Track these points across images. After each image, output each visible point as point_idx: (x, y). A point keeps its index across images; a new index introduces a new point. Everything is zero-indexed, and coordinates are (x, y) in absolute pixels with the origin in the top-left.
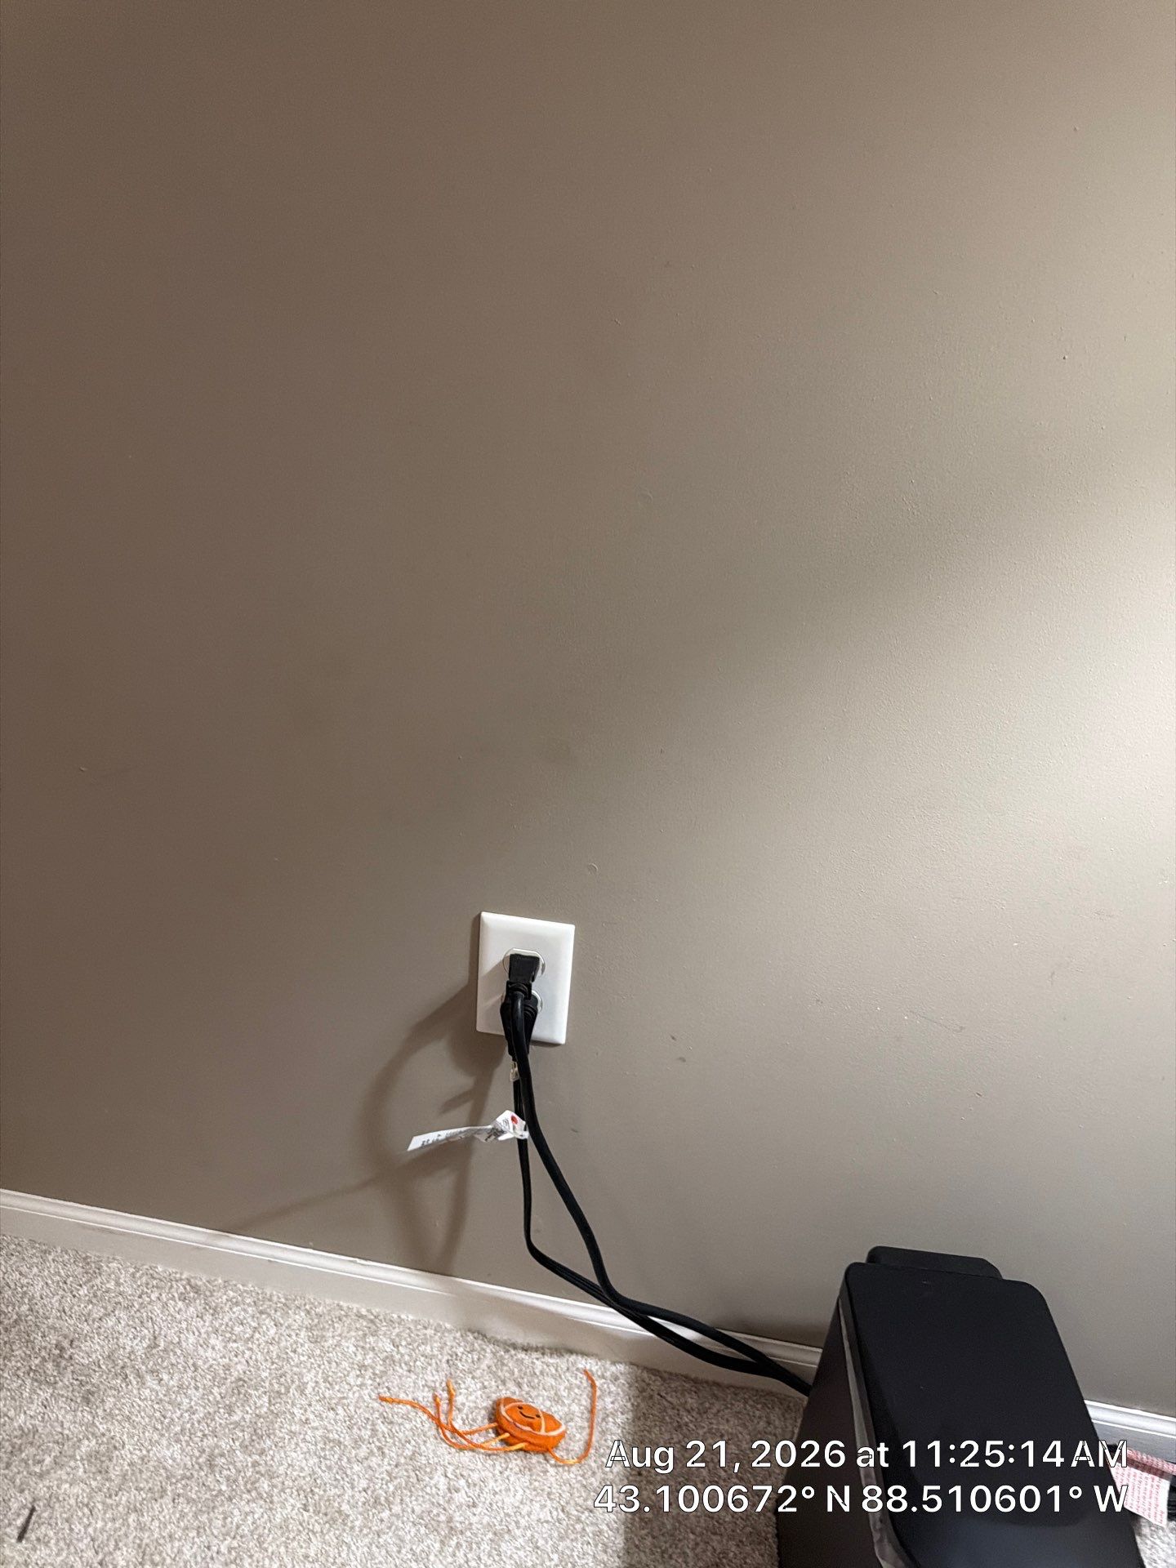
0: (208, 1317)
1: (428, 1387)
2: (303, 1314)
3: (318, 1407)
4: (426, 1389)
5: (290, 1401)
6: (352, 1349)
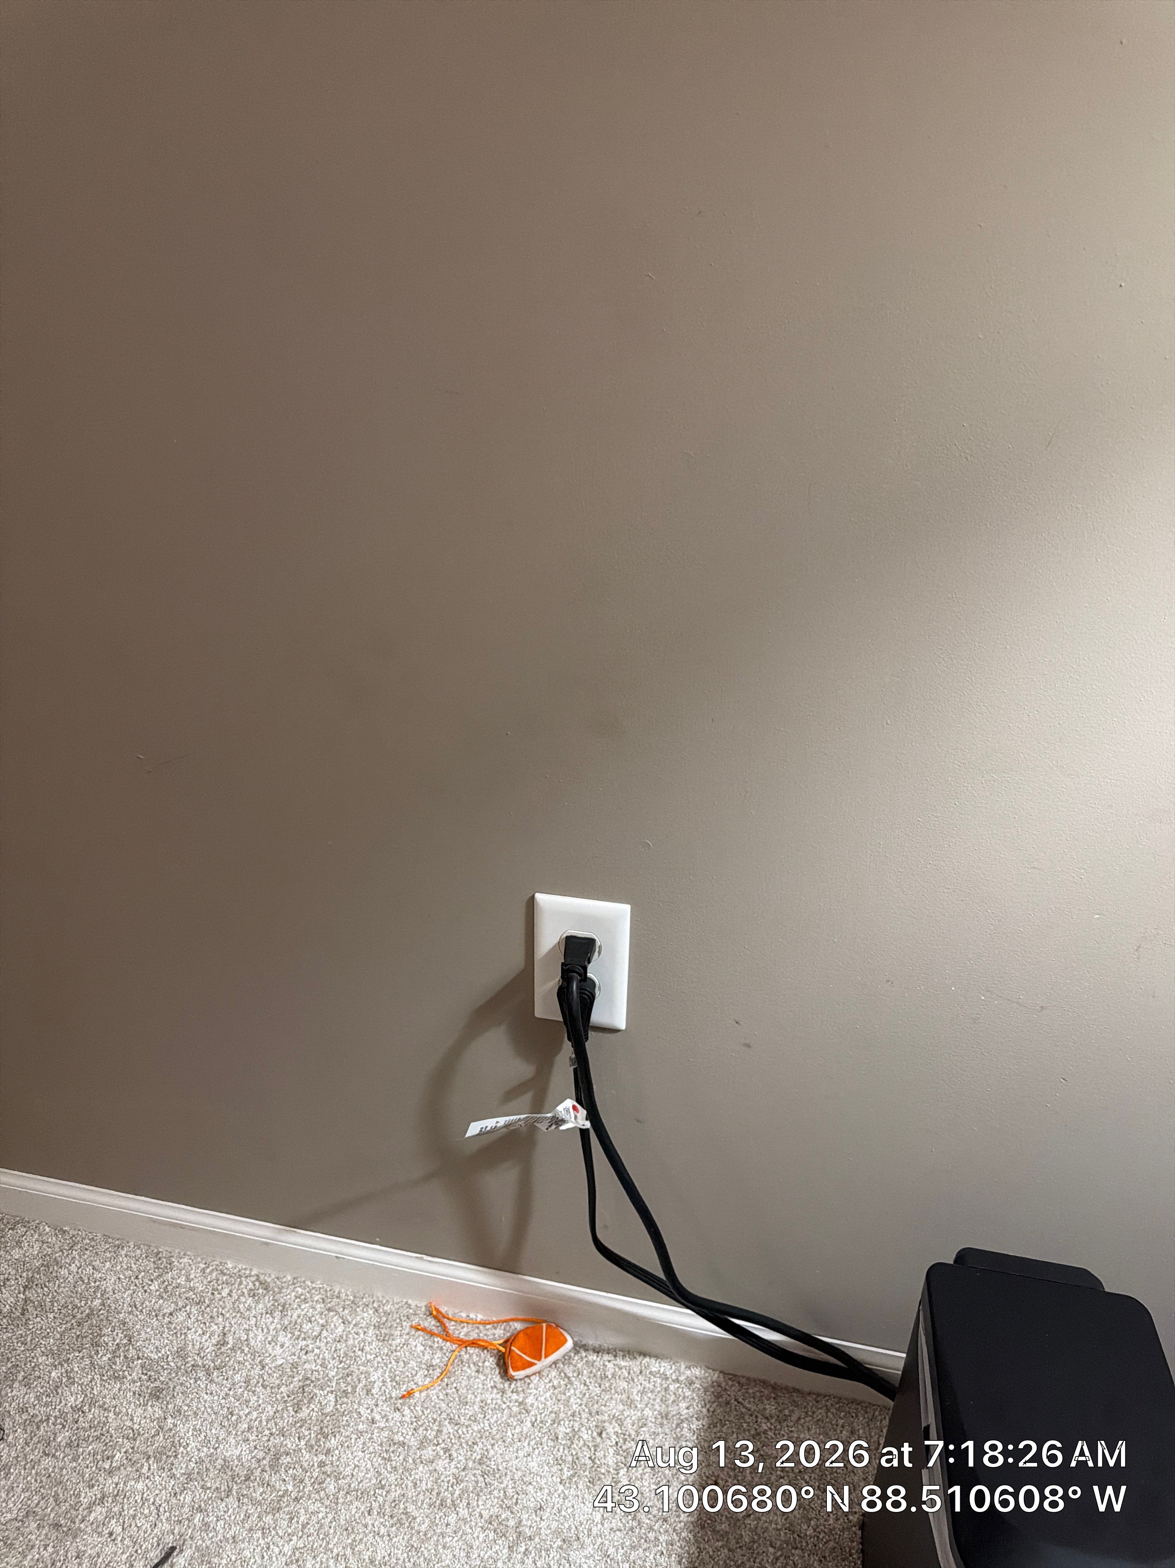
0: (277, 1314)
3: (384, 1408)
5: (356, 1401)
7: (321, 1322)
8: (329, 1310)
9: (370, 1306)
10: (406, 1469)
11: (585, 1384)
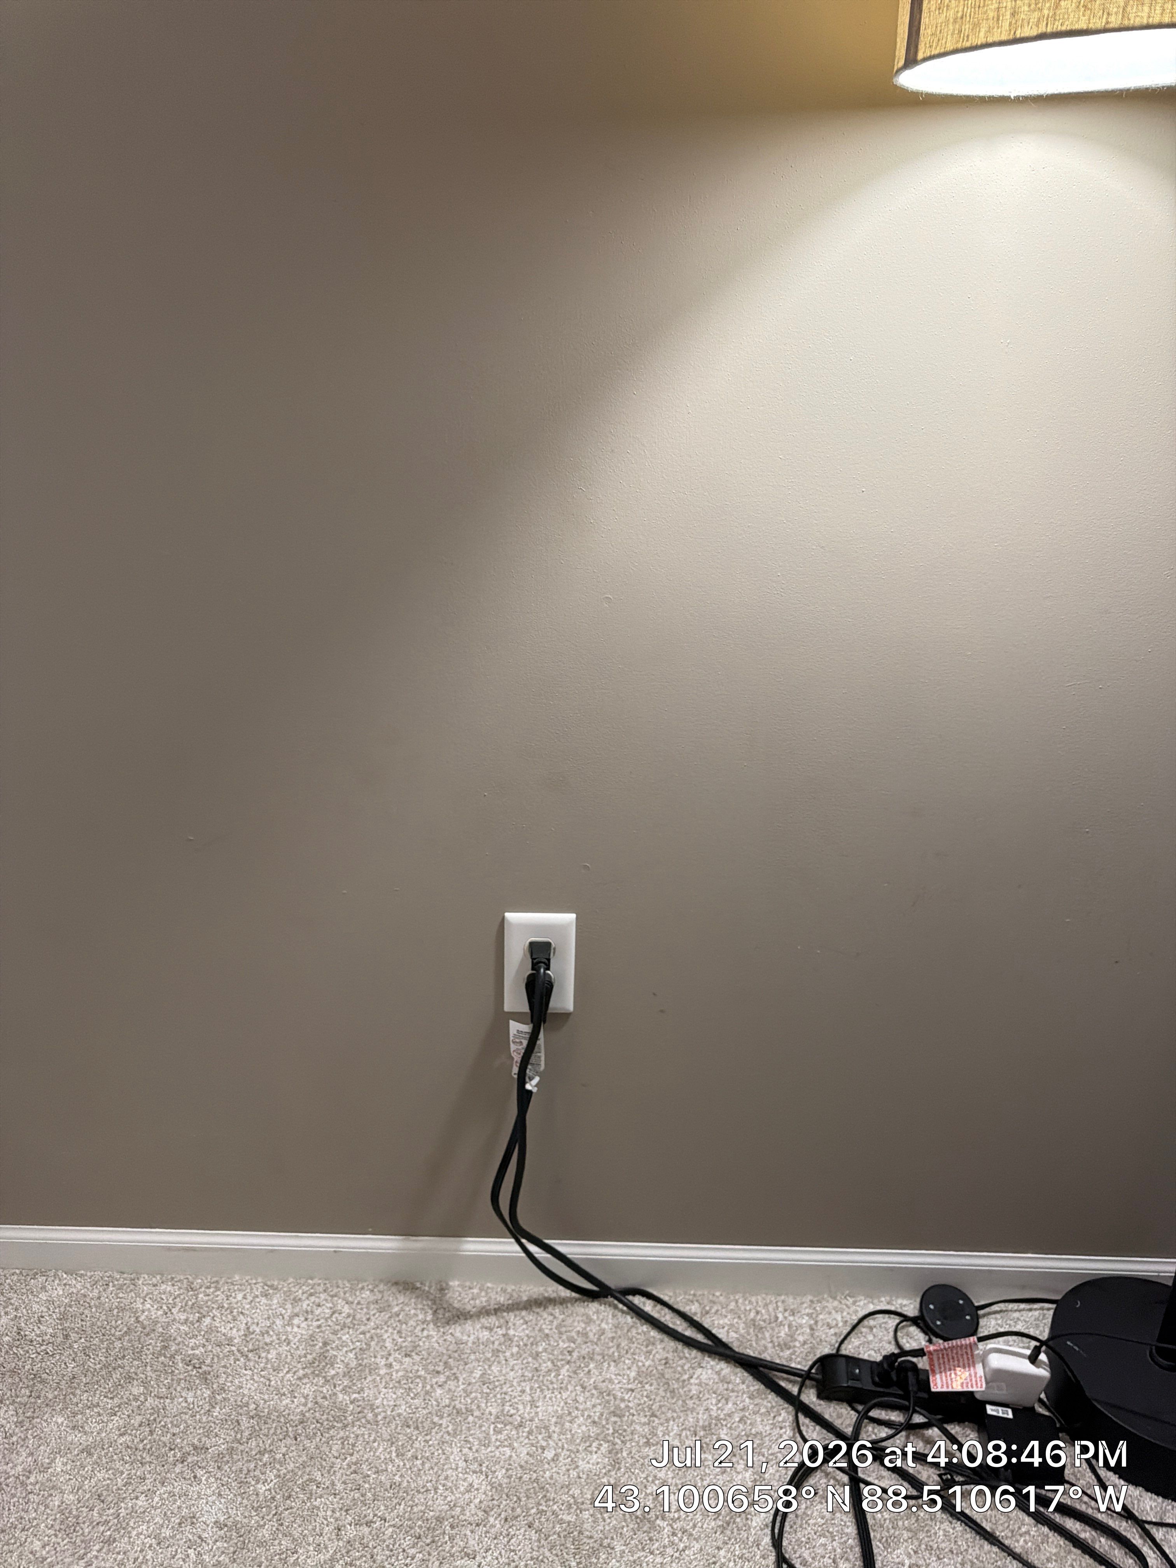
0: (289, 1306)
1: (486, 1328)
2: (368, 1292)
3: (397, 1355)
4: (484, 1330)
5: (372, 1355)
6: (413, 1312)
7: (330, 1305)
8: (332, 1296)
9: (366, 1288)
10: (427, 1393)
11: (552, 1314)
